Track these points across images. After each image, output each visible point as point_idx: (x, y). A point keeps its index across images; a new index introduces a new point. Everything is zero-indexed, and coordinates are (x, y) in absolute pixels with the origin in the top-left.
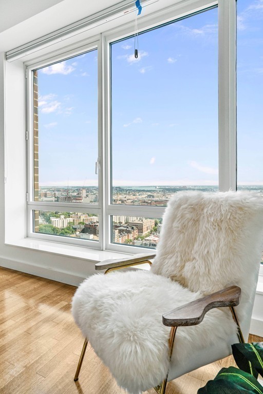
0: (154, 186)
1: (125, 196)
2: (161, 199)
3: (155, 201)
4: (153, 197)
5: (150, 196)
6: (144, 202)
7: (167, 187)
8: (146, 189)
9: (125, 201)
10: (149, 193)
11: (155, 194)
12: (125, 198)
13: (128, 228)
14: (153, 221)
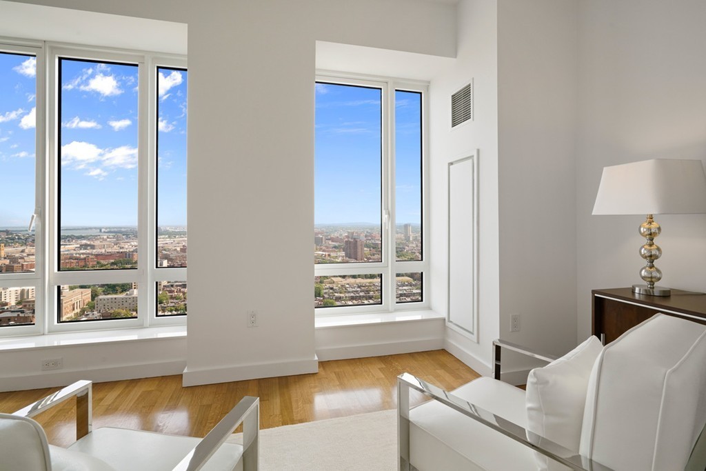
0: (96, 228)
1: (21, 249)
2: (110, 250)
3: (97, 256)
4: (93, 247)
5: (85, 246)
6: (70, 258)
7: (123, 230)
8: (77, 234)
9: (22, 258)
10: (84, 242)
11: (97, 243)
12: (23, 251)
13: (22, 312)
14: (89, 291)
